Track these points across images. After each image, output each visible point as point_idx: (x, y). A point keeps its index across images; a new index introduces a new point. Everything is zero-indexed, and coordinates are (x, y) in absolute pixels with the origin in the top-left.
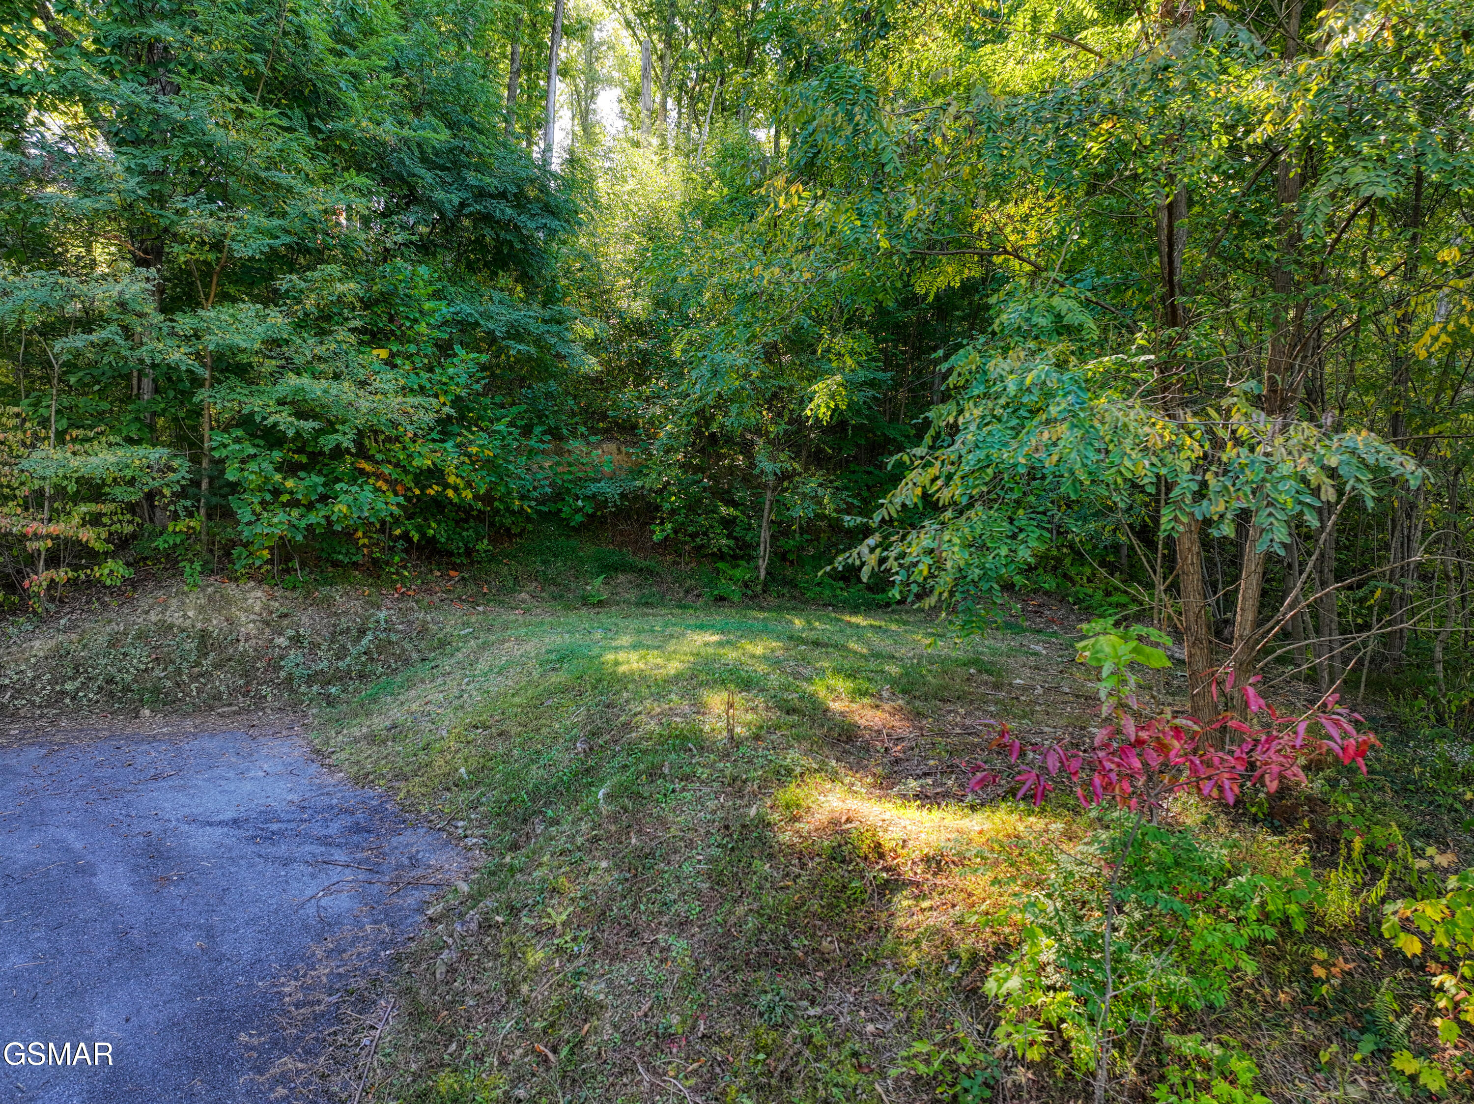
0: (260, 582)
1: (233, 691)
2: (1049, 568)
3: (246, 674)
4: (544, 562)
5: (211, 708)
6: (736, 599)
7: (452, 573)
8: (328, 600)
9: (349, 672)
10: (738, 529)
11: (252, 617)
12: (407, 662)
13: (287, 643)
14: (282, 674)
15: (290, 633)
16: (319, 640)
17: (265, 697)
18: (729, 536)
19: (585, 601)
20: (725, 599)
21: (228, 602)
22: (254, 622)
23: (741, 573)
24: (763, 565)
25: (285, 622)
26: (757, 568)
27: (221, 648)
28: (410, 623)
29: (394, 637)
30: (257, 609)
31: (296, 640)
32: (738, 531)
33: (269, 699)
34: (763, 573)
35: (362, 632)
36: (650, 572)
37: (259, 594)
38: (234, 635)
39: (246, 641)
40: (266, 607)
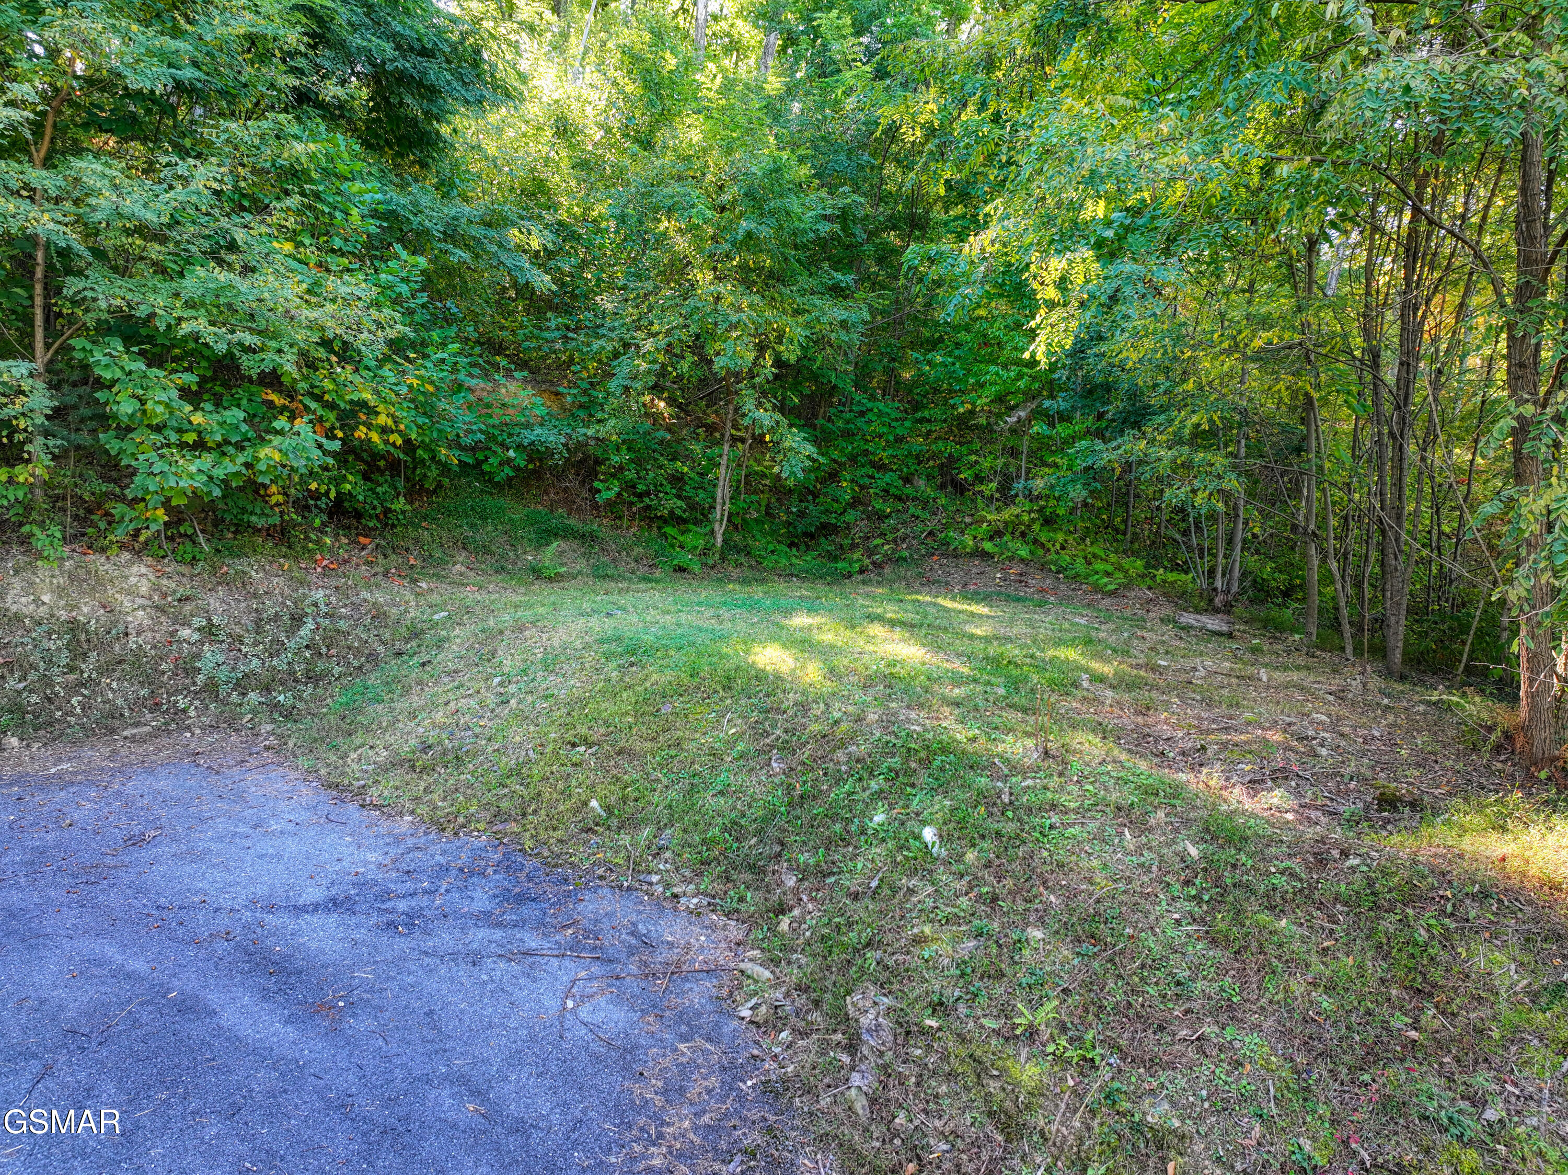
0: (138, 553)
1: (137, 704)
2: (1017, 534)
3: (146, 681)
4: (472, 526)
5: (113, 731)
6: (697, 570)
7: (362, 540)
8: (243, 579)
9: (292, 673)
10: (687, 488)
11: (139, 601)
12: (372, 657)
13: (196, 636)
14: (201, 679)
15: (201, 622)
16: (238, 630)
17: (184, 711)
18: (679, 497)
19: (537, 573)
20: (685, 570)
21: (100, 582)
22: (144, 608)
23: (694, 538)
24: (720, 530)
25: (188, 608)
26: (712, 532)
27: (103, 646)
28: (355, 607)
29: (343, 625)
30: (144, 590)
31: (210, 632)
32: (688, 491)
33: (192, 713)
34: (719, 538)
35: (297, 620)
36: (593, 538)
37: (143, 570)
38: (121, 628)
39: (138, 634)
40: (156, 588)
